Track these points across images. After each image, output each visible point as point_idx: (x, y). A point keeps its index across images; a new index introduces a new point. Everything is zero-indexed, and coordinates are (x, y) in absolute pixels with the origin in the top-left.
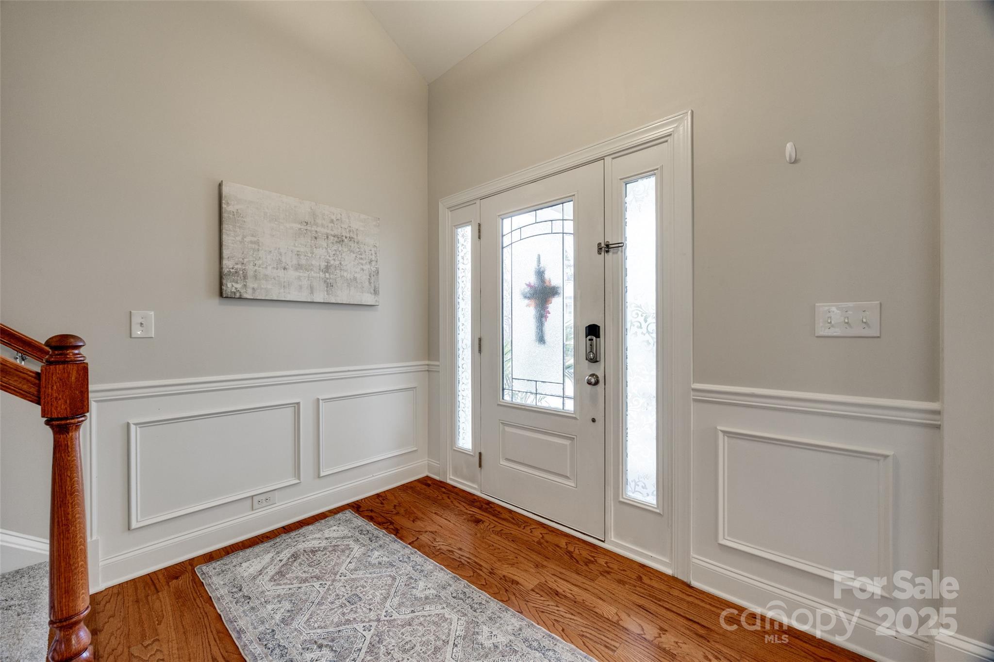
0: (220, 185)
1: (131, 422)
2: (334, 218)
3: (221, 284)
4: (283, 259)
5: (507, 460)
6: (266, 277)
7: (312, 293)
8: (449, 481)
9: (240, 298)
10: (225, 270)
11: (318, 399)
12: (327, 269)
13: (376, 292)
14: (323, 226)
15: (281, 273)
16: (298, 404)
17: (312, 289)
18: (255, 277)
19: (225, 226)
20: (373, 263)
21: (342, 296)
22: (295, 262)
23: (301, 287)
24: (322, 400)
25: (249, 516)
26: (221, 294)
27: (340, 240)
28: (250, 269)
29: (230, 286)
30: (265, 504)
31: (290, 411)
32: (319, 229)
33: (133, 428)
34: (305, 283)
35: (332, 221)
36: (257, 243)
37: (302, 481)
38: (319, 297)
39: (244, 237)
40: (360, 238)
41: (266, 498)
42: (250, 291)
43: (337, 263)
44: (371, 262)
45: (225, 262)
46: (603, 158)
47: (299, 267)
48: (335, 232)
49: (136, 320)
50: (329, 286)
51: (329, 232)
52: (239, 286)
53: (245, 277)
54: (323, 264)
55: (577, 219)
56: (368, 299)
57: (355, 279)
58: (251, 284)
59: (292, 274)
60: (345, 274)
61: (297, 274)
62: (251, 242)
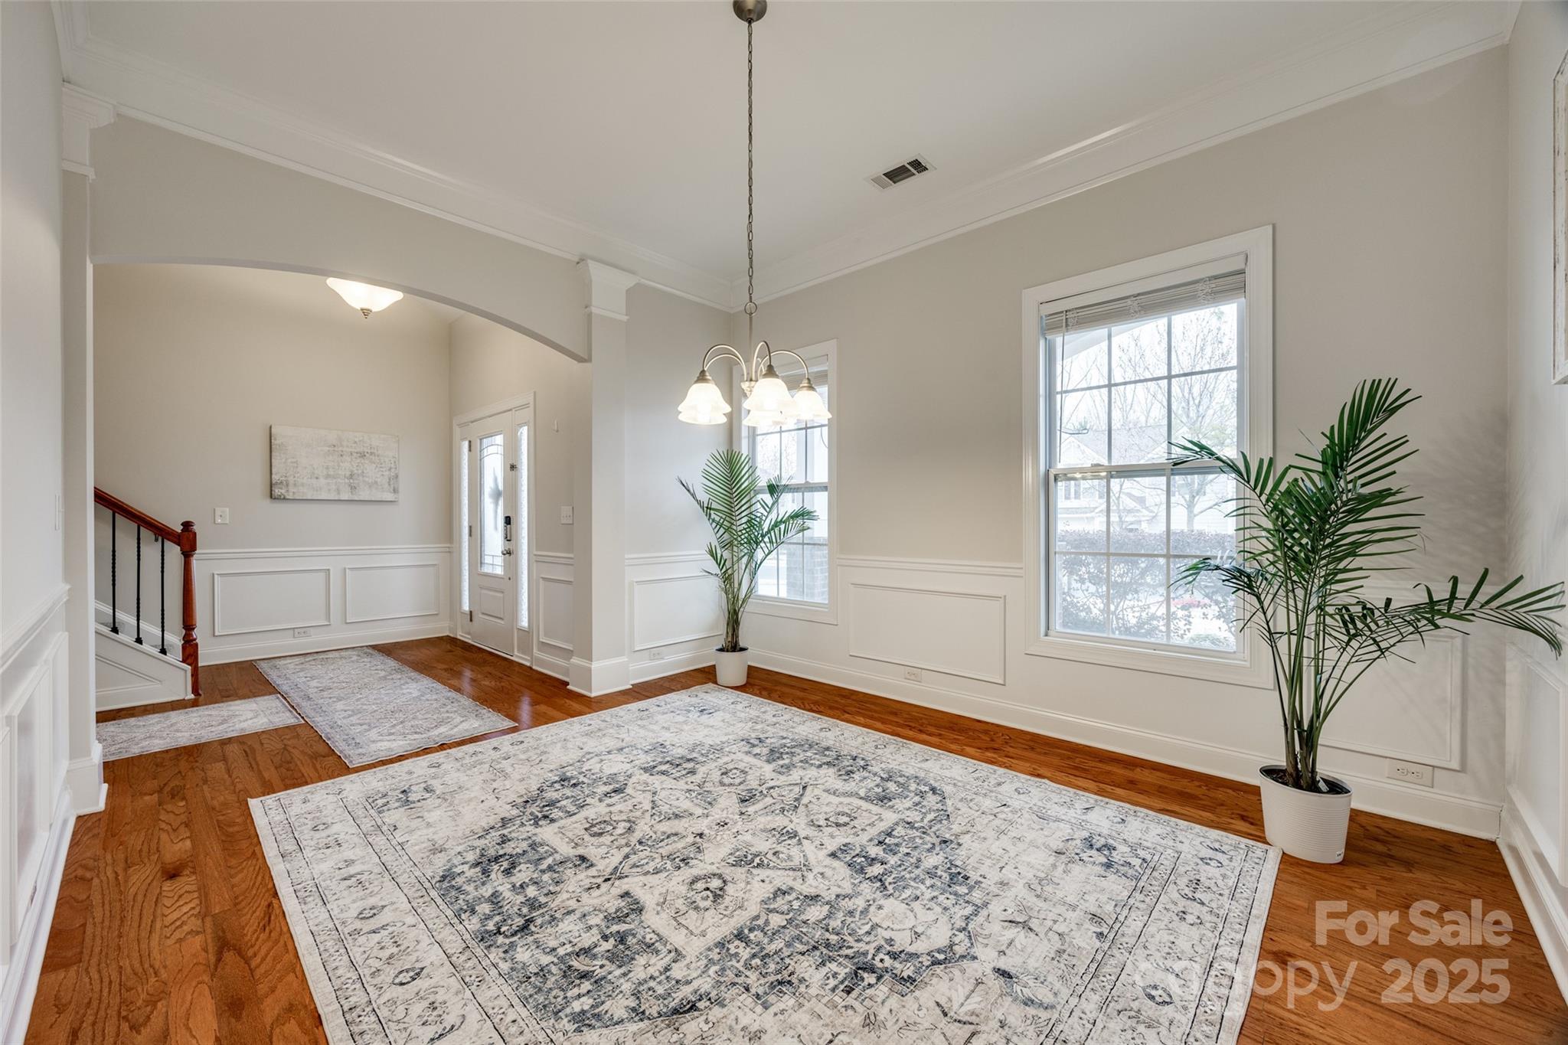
0: (271, 427)
1: (216, 572)
2: (357, 440)
3: (271, 490)
4: (316, 472)
5: (483, 614)
6: (303, 485)
7: (339, 493)
8: (459, 637)
9: (284, 499)
10: (273, 482)
11: (345, 569)
12: (351, 476)
13: (395, 491)
14: (347, 446)
15: (314, 481)
16: (329, 570)
17: (338, 491)
18: (295, 485)
19: (273, 453)
20: (393, 470)
21: (364, 494)
22: (325, 472)
23: (329, 490)
24: (352, 569)
25: (291, 641)
26: (271, 497)
27: (363, 455)
28: (291, 480)
29: (277, 491)
30: (303, 635)
31: (323, 575)
32: (344, 449)
33: (216, 576)
34: (334, 487)
35: (355, 442)
36: (296, 462)
37: (332, 622)
38: (345, 496)
39: (286, 459)
40: (379, 452)
41: (304, 631)
42: (291, 494)
43: (360, 471)
44: (390, 469)
45: (273, 476)
46: (511, 410)
47: (328, 476)
48: (358, 450)
49: (218, 513)
50: (353, 488)
51: (353, 450)
52: (283, 491)
53: (287, 485)
54: (348, 473)
55: (505, 446)
56: (389, 497)
57: (376, 482)
58: (292, 489)
59: (322, 481)
60: (367, 479)
61: (327, 481)
62: (292, 462)
